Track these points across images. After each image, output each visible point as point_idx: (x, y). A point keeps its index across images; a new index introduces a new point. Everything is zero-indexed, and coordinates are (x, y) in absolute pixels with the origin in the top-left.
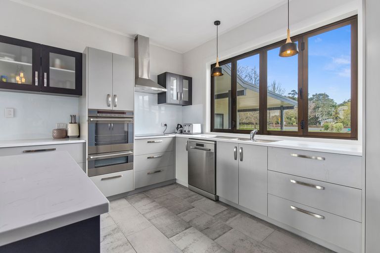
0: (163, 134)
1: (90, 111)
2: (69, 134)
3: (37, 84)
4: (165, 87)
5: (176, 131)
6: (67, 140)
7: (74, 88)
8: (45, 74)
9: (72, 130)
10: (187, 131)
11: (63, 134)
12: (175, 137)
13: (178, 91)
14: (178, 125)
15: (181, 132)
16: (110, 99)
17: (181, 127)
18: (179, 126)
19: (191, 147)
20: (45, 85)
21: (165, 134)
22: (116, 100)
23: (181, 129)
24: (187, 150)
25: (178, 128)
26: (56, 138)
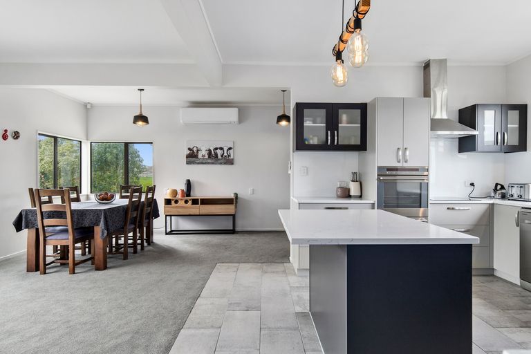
0: (468, 198)
1: (380, 168)
2: (352, 193)
3: (329, 143)
4: (474, 127)
5: (493, 195)
6: (350, 199)
7: (359, 143)
8: (336, 132)
9: (354, 189)
10: (515, 196)
11: (346, 194)
12: (493, 204)
13: (498, 130)
14: (497, 185)
15: (503, 197)
16: (400, 153)
17: (503, 187)
18: (499, 187)
19: (527, 221)
20: (336, 143)
21: (470, 198)
22: (408, 153)
23: (503, 191)
24: (518, 225)
25: (495, 190)
26: (339, 197)
